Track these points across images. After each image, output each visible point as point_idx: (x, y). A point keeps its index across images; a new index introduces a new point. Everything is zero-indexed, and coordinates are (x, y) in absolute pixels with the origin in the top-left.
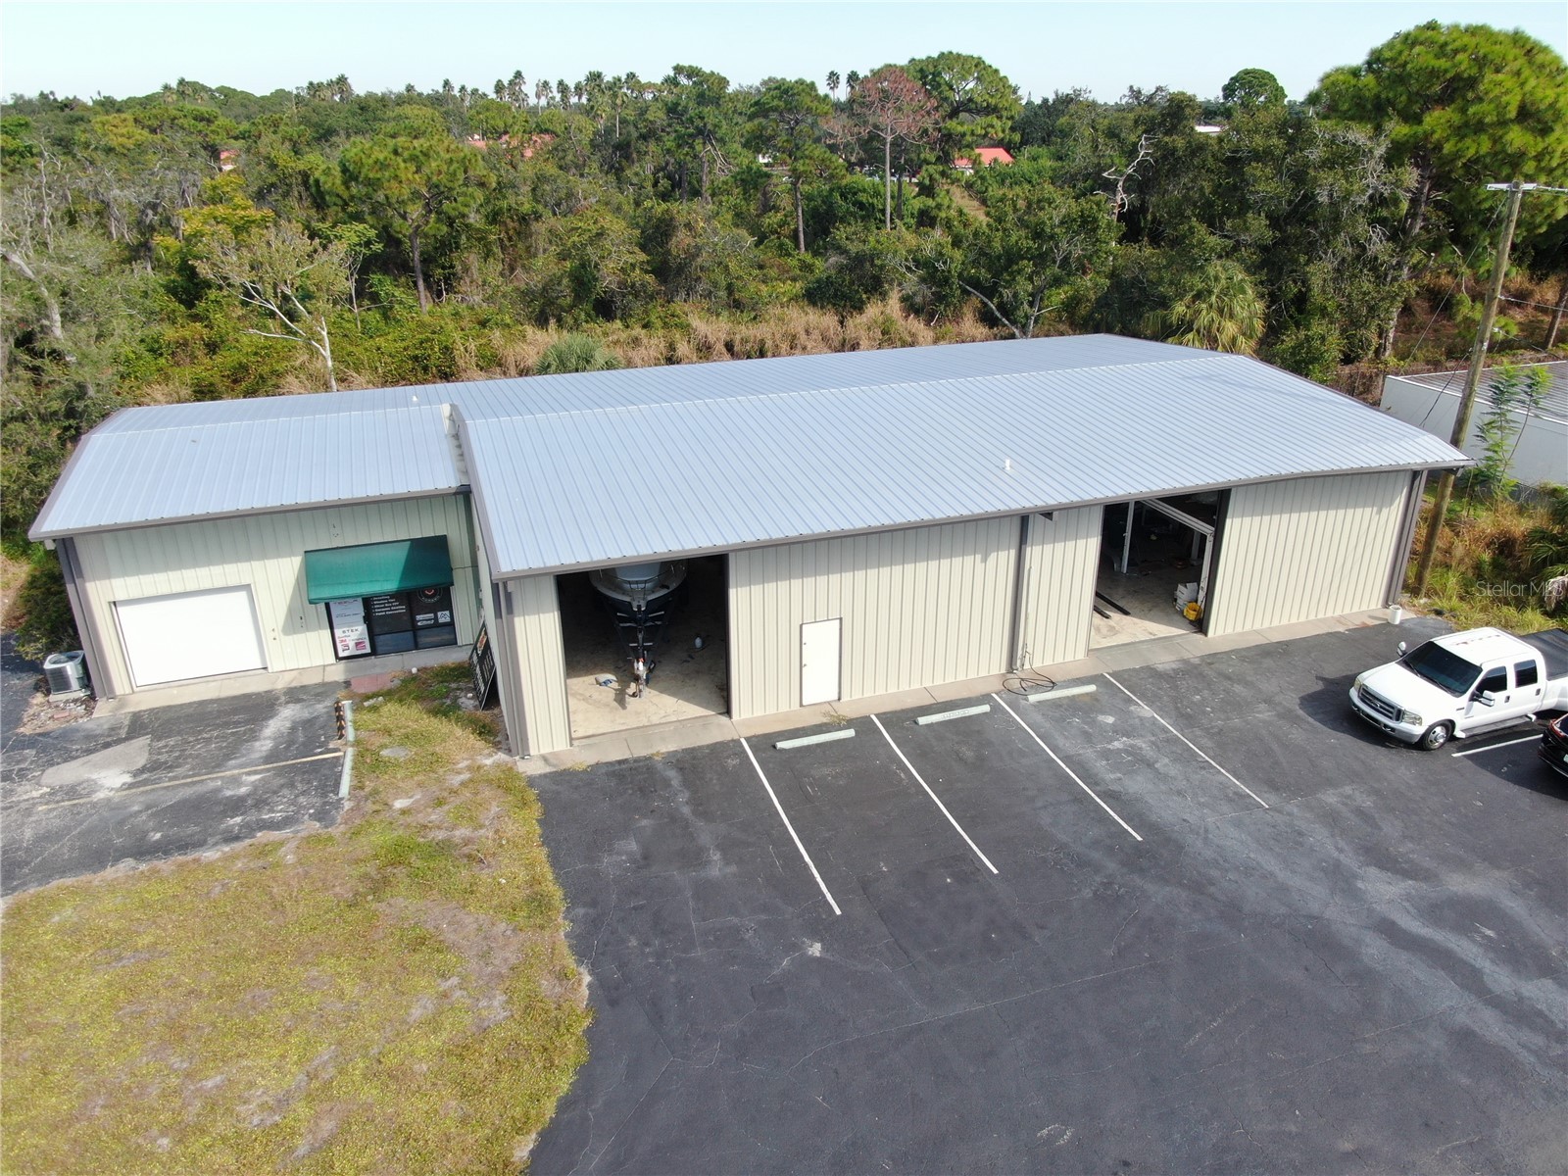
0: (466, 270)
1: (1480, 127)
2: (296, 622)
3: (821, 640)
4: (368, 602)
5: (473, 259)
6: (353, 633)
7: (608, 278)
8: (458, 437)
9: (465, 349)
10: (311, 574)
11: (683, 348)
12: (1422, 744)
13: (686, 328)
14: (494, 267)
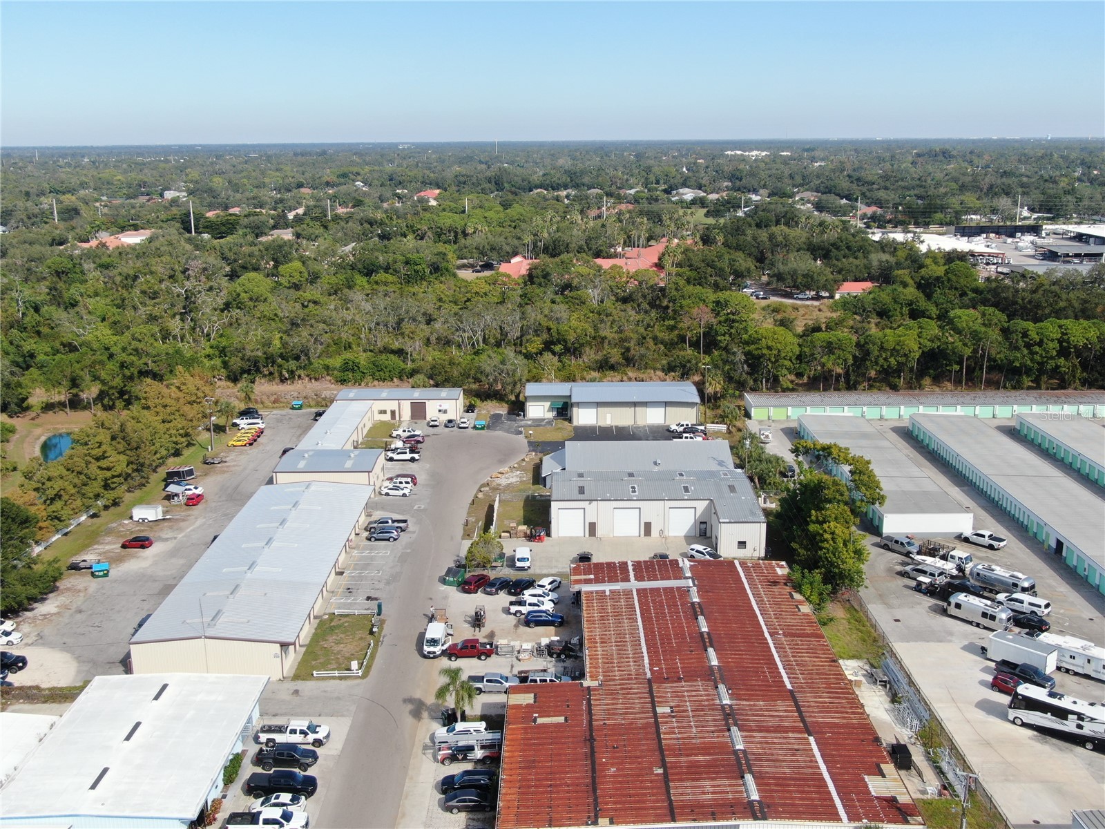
0: (585, 352)
1: (758, 349)
2: (549, 411)
3: (609, 416)
4: (558, 408)
5: (587, 349)
6: (555, 413)
7: (612, 361)
8: (571, 390)
9: (578, 376)
10: (551, 405)
11: (625, 378)
12: (673, 431)
13: (626, 374)
14: (592, 352)
